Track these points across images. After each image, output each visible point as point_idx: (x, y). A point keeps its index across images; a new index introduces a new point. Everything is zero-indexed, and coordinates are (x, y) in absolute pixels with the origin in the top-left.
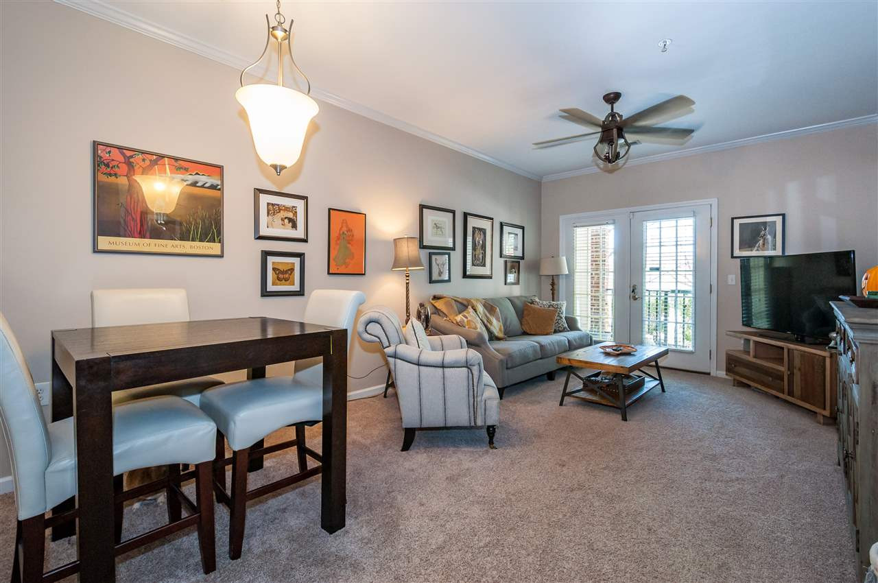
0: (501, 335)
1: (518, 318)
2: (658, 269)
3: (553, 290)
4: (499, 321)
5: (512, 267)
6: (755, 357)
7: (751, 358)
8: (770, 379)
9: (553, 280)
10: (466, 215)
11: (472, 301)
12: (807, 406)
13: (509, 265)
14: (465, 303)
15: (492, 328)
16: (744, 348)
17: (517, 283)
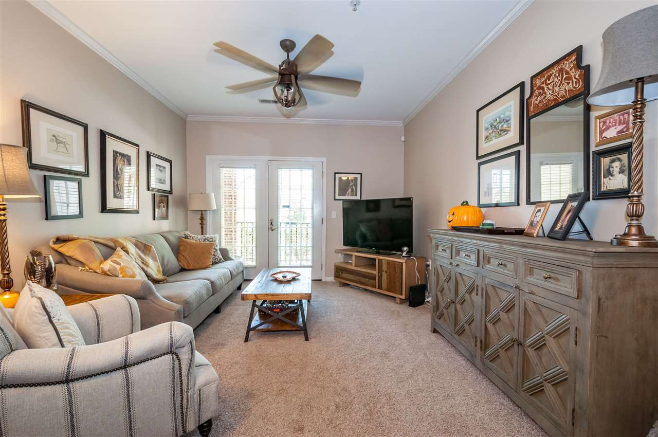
0: (159, 276)
1: (175, 255)
2: (288, 207)
3: (202, 224)
4: (156, 261)
5: (161, 202)
6: (355, 266)
7: (353, 267)
8: (367, 280)
9: (202, 214)
10: (103, 135)
11: (120, 240)
12: (391, 294)
13: (157, 199)
14: (112, 244)
15: (149, 271)
16: (344, 260)
17: (166, 217)
